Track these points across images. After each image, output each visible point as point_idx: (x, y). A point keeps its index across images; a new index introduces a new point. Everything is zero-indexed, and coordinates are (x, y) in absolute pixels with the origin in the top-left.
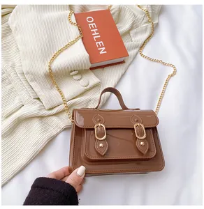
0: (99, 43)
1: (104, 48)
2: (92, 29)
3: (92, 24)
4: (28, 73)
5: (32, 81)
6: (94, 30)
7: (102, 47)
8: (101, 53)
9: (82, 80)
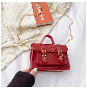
0: (41, 15)
1: (43, 18)
2: (38, 9)
3: (38, 7)
4: (10, 27)
5: (11, 31)
6: (39, 10)
7: (42, 17)
8: (42, 20)
9: (33, 32)
